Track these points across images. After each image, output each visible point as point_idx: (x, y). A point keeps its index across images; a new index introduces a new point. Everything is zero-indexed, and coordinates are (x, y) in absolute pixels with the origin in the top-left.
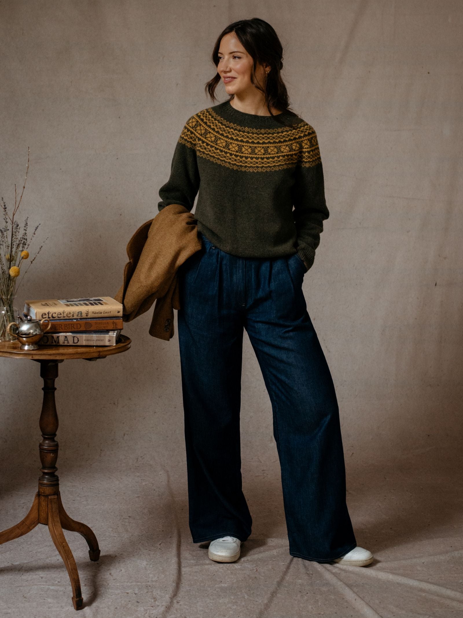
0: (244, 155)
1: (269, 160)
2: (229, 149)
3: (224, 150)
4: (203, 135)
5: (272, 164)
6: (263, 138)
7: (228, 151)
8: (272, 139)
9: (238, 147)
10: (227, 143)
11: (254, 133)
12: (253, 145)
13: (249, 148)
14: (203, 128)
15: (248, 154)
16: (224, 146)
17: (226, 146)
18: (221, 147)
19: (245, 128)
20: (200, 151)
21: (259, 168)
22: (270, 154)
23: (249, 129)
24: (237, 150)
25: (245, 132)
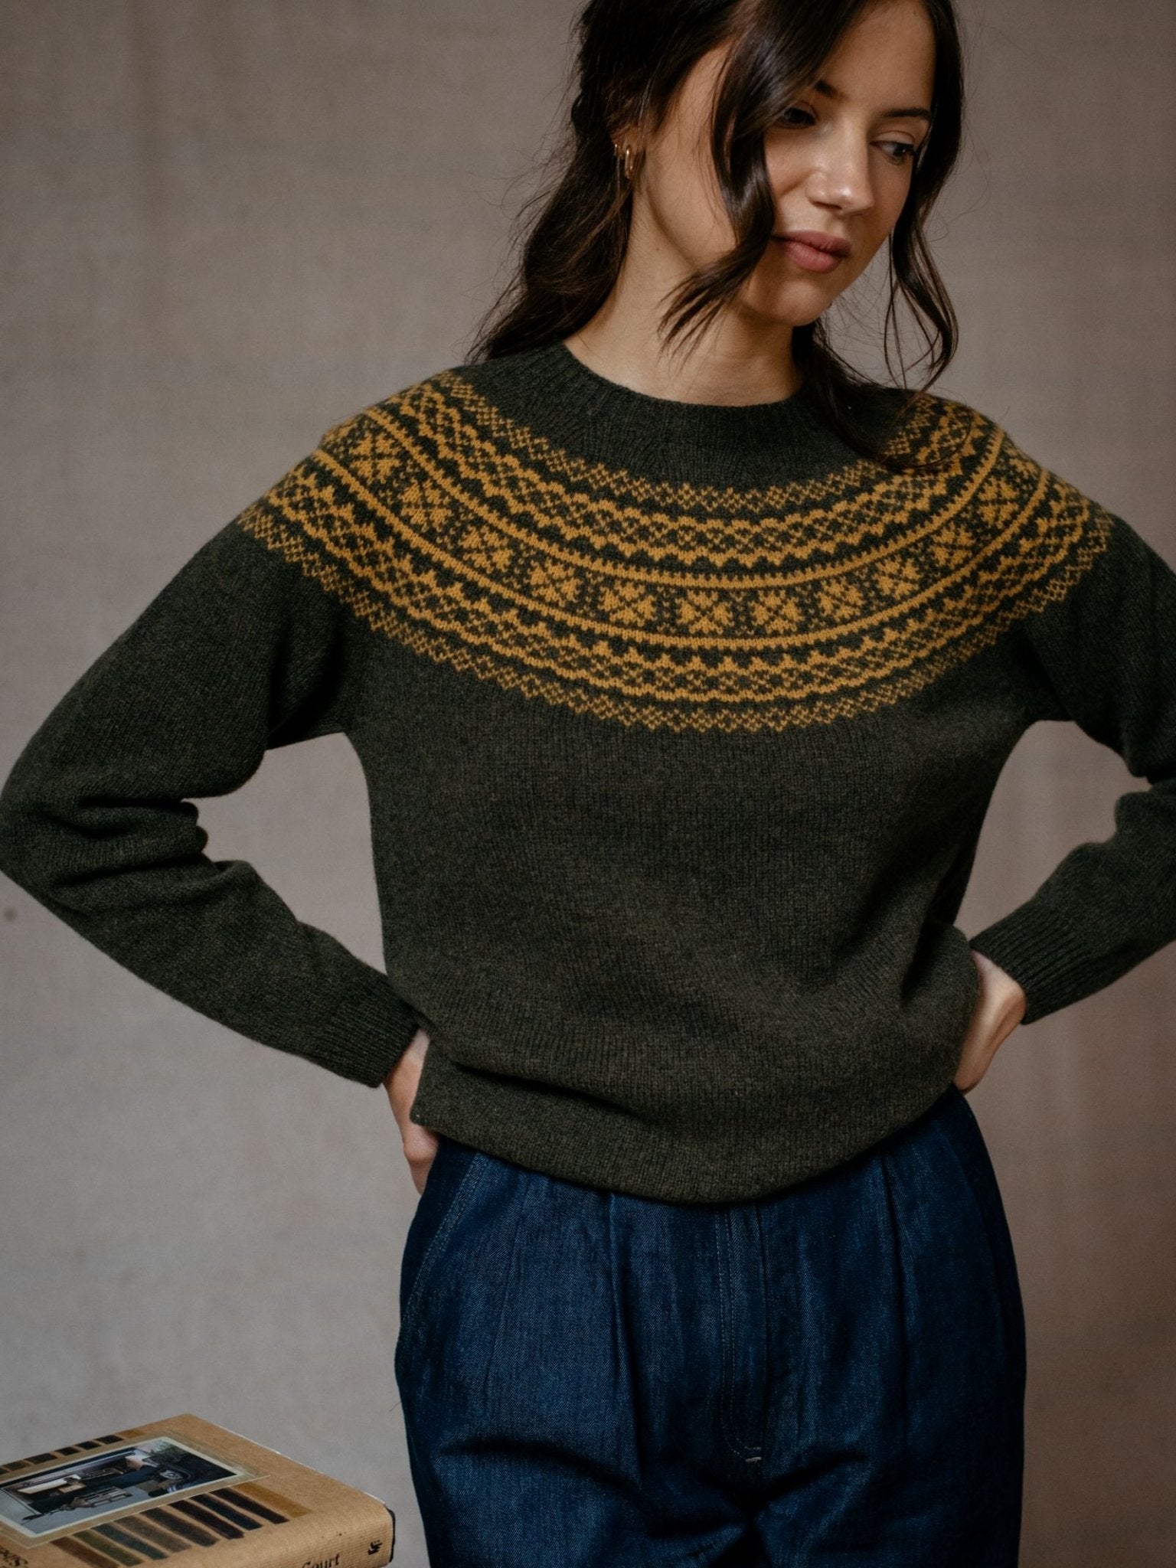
0: (695, 643)
1: (838, 657)
2: (603, 617)
3: (572, 621)
4: (442, 535)
5: (855, 676)
6: (785, 537)
7: (599, 628)
8: (830, 533)
9: (651, 598)
10: (587, 582)
11: (733, 511)
12: (736, 584)
13: (716, 604)
14: (437, 492)
15: (713, 634)
16: (570, 597)
17: (580, 597)
18: (553, 605)
19: (676, 487)
20: (433, 629)
21: (798, 707)
22: (831, 623)
23: (699, 494)
24: (648, 616)
25: (682, 513)
